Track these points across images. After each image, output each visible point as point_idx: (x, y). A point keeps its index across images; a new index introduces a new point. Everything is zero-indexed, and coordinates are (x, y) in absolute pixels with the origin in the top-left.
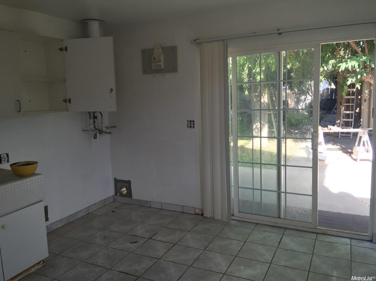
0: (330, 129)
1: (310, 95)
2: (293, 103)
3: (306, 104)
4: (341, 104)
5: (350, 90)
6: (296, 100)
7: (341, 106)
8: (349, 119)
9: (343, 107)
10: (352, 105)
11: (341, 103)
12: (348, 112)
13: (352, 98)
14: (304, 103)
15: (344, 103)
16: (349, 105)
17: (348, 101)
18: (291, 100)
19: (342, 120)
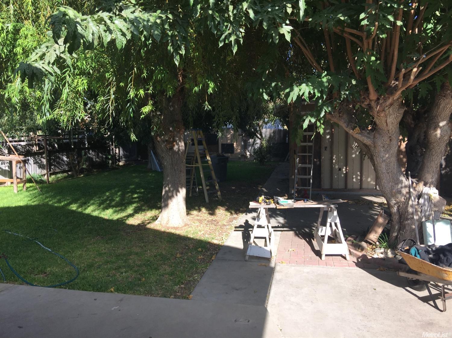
0: (278, 203)
1: (259, 138)
2: (240, 148)
3: (254, 149)
4: (295, 153)
5: (306, 134)
6: (243, 143)
7: (295, 155)
8: (306, 175)
9: (298, 158)
10: (309, 155)
11: (295, 151)
12: (304, 166)
13: (309, 146)
14: (253, 148)
15: (298, 153)
16: (305, 155)
17: (304, 149)
18: (236, 143)
19: (296, 177)
